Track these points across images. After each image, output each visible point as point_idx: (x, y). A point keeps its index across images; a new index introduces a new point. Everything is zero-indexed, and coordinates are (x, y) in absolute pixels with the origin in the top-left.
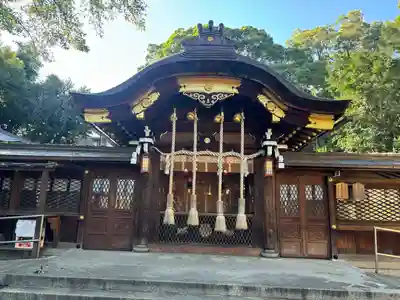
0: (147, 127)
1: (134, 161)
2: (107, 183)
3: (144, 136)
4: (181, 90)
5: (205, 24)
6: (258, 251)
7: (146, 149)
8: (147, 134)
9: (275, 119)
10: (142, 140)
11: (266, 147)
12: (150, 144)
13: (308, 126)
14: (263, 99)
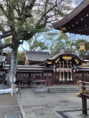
2: (46, 74)
3: (54, 65)
4: (63, 58)
6: (73, 85)
9: (77, 63)
11: (74, 67)
14: (75, 60)
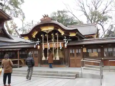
0: (38, 39)
1: (35, 47)
4: (42, 30)
5: (44, 16)
7: (38, 44)
8: (39, 40)
9: (62, 35)
10: (37, 42)
11: (64, 41)
12: (39, 42)
13: (70, 36)
